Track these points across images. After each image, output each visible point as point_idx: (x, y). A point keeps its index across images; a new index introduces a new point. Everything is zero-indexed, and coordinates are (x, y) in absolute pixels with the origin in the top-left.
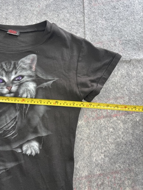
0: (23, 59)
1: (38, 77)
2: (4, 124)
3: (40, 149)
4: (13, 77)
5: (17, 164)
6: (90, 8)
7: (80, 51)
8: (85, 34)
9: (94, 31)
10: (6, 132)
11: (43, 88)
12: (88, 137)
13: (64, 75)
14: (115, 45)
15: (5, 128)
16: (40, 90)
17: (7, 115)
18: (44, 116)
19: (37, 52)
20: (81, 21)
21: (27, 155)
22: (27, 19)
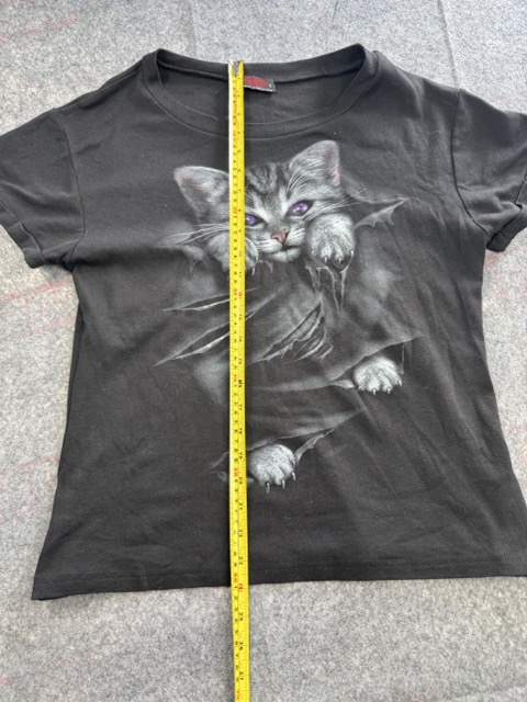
0: (300, 156)
1: (351, 199)
2: (290, 327)
3: (399, 374)
4: (285, 207)
5: (351, 415)
6: (458, 7)
7: (452, 123)
8: (455, 78)
9: (477, 69)
10: (299, 347)
11: (369, 226)
12: (514, 336)
13: (421, 188)
15: (294, 336)
16: (366, 233)
17: (292, 304)
18: (389, 296)
19: (338, 132)
20: (438, 43)
21: (371, 393)
22: (287, 46)
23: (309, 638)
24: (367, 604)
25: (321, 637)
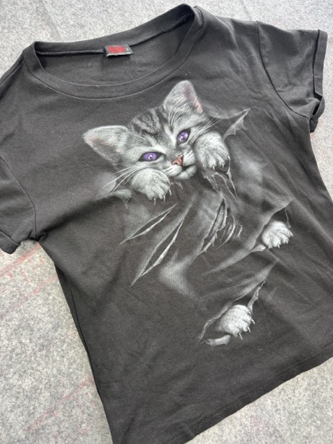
0: (169, 98)
1: (214, 119)
2: (210, 223)
3: (289, 229)
4: (173, 138)
5: (271, 267)
7: (258, 47)
8: (247, 12)
10: (222, 234)
11: (233, 135)
13: (255, 98)
14: (301, 18)
15: (215, 228)
16: (232, 141)
17: (205, 206)
18: (264, 179)
19: (188, 73)
21: (277, 248)
23: (300, 414)
24: (323, 378)
25: (307, 410)
